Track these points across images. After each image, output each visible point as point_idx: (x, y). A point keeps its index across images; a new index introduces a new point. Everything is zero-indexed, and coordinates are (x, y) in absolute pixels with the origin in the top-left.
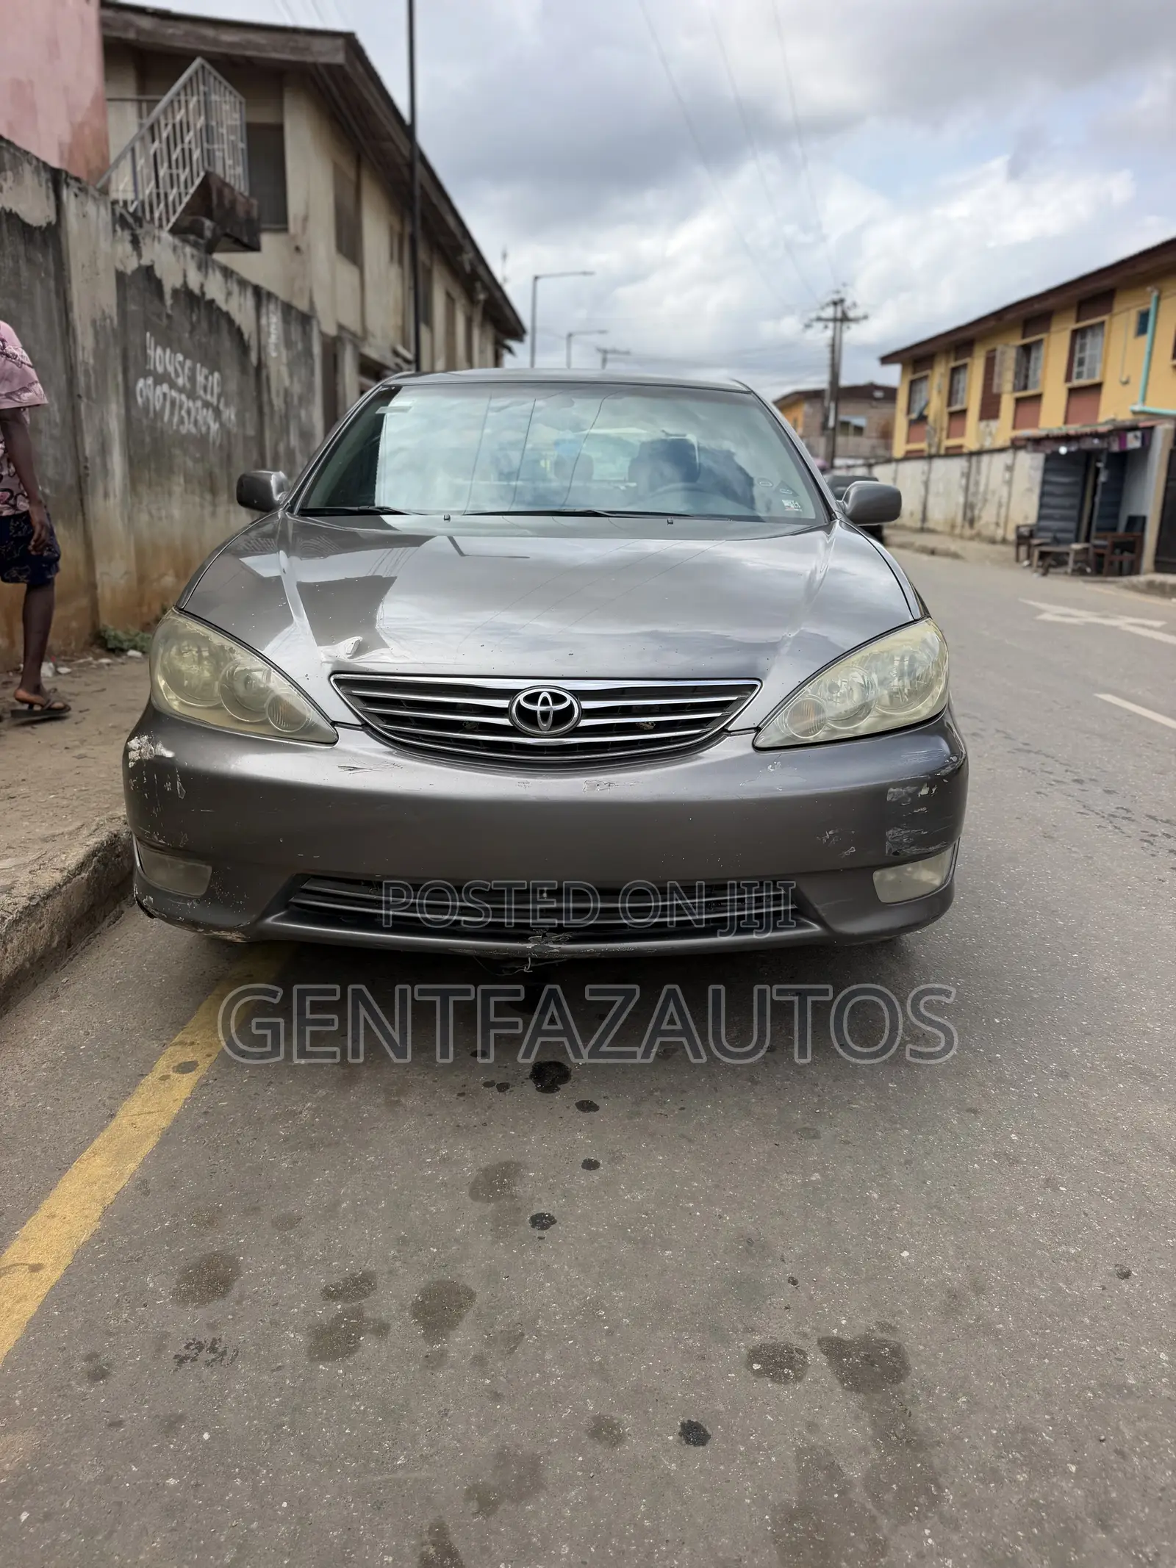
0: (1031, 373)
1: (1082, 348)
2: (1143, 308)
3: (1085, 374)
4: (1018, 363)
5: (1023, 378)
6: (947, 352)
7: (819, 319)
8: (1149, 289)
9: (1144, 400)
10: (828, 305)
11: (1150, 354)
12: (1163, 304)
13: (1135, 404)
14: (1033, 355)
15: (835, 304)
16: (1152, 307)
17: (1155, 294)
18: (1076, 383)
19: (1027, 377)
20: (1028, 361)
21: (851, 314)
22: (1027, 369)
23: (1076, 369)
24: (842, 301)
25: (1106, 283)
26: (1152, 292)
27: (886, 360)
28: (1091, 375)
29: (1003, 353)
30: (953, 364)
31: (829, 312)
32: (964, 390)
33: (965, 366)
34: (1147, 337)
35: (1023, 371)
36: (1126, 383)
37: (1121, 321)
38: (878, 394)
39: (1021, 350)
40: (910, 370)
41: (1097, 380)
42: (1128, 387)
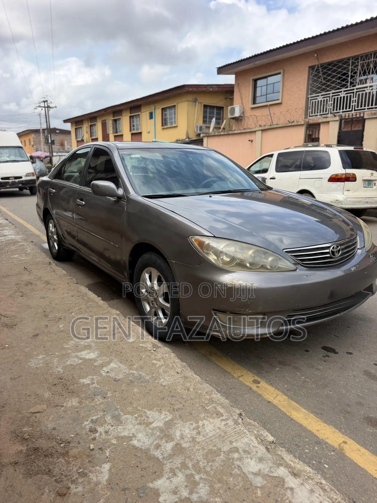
0: (118, 128)
1: (133, 122)
2: (151, 111)
3: (135, 129)
4: (113, 125)
5: (116, 130)
6: (88, 120)
7: (40, 107)
8: (152, 106)
9: (155, 138)
10: (42, 102)
11: (155, 125)
12: (156, 110)
13: (153, 139)
14: (118, 122)
15: (44, 102)
16: (153, 111)
17: (154, 108)
18: (133, 132)
19: (116, 129)
20: (116, 124)
21: (51, 105)
22: (116, 127)
23: (132, 128)
24: (47, 101)
25: (139, 103)
26: (153, 107)
27: (65, 121)
28: (137, 129)
29: (108, 122)
30: (90, 124)
31: (42, 104)
32: (95, 132)
33: (95, 125)
34: (153, 120)
35: (115, 127)
36: (149, 133)
37: (144, 115)
38: (58, 131)
39: (113, 121)
40: (74, 125)
41: (140, 131)
42: (149, 134)
